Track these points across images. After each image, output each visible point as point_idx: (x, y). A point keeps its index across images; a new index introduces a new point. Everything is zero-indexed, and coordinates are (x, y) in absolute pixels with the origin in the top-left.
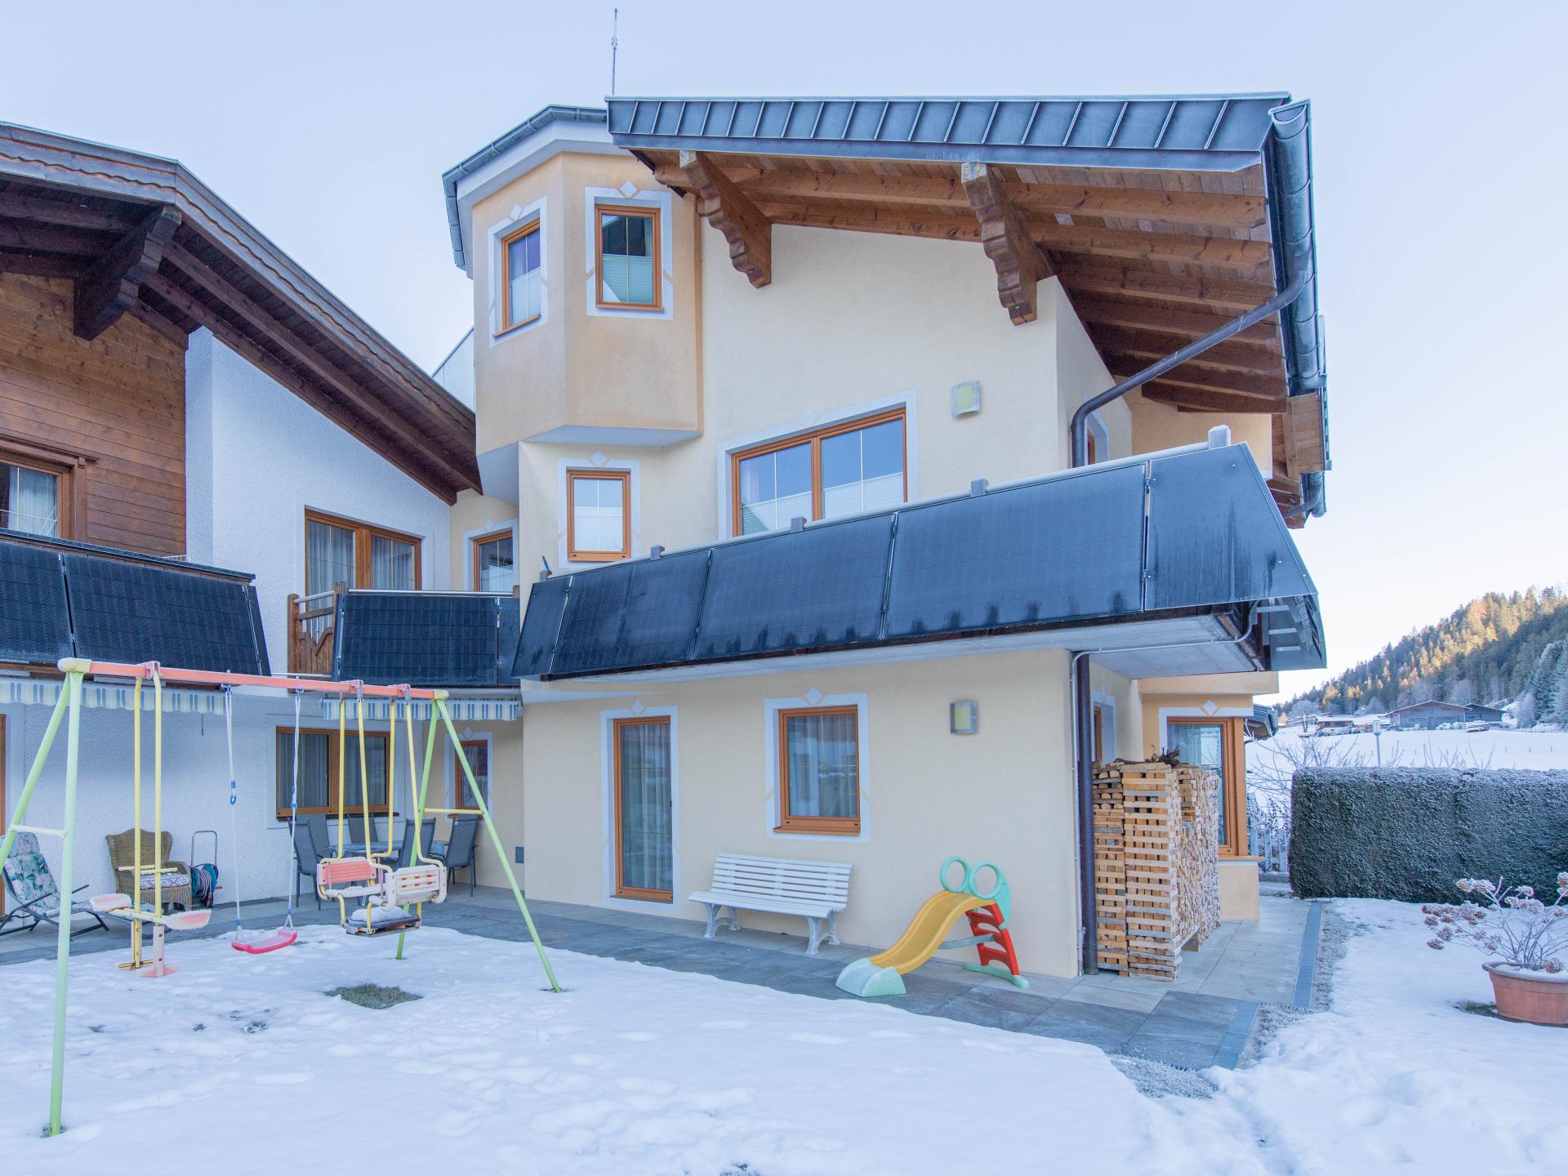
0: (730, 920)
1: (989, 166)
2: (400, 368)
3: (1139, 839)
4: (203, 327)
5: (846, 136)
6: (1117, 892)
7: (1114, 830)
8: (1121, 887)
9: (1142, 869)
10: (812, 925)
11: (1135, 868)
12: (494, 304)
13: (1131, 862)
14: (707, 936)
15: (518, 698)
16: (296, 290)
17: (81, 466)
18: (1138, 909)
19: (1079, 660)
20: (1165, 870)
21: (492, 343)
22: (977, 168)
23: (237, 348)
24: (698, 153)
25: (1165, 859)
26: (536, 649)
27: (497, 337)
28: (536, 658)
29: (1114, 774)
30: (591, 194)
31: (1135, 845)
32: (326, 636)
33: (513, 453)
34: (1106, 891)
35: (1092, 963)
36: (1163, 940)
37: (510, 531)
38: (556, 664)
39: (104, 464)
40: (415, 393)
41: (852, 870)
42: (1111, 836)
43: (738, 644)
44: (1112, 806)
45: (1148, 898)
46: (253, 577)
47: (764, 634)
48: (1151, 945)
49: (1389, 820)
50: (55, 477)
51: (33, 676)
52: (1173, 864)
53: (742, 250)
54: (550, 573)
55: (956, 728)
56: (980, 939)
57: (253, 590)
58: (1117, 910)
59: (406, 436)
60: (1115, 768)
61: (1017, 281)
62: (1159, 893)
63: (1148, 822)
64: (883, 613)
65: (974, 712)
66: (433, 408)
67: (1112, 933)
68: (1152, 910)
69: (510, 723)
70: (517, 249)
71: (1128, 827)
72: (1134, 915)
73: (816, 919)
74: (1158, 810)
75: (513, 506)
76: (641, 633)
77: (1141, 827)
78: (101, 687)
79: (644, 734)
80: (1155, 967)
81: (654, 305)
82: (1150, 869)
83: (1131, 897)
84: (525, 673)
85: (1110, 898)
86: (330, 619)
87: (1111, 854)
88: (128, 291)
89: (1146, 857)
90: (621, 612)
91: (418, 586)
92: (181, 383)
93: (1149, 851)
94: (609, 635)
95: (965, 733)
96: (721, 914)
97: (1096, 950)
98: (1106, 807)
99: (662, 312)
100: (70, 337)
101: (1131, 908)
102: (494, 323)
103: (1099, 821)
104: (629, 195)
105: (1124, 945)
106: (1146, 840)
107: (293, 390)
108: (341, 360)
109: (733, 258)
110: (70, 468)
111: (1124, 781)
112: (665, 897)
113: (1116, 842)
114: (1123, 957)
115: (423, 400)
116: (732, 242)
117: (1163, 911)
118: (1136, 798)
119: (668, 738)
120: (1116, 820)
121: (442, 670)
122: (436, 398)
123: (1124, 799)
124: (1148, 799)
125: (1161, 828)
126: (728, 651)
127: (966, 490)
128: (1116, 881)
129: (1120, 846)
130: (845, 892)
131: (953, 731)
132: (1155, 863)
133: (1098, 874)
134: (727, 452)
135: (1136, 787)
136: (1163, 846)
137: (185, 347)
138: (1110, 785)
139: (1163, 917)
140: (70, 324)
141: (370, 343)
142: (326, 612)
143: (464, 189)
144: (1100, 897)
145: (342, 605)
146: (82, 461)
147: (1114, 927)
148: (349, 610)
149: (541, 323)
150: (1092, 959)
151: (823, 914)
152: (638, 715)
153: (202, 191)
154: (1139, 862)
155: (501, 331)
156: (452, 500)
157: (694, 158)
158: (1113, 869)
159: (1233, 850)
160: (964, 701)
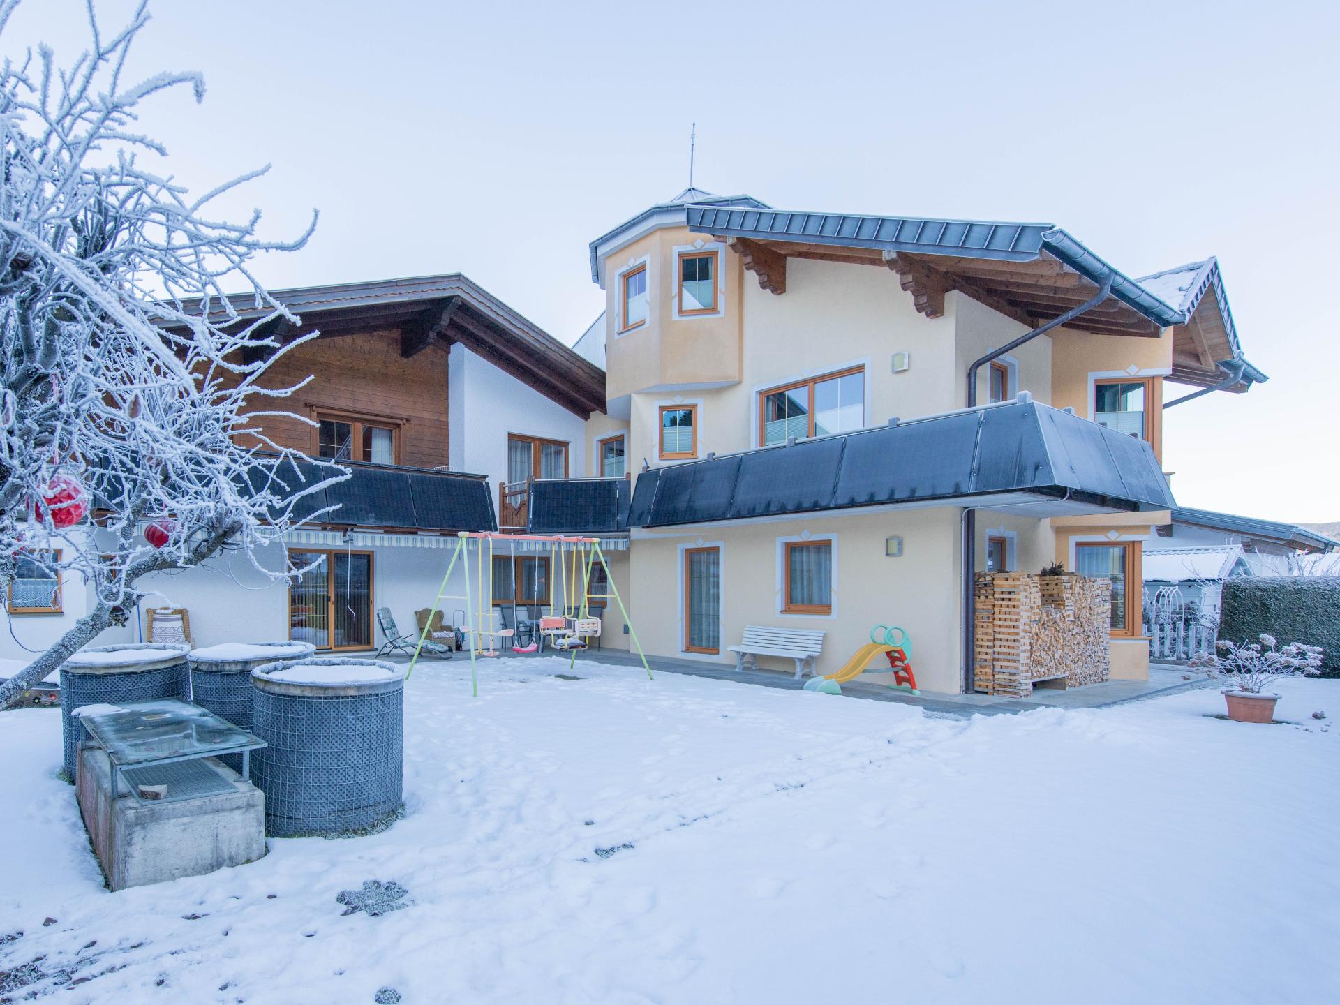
0: (752, 663)
1: (898, 252)
2: (563, 354)
3: (1003, 616)
4: (459, 343)
5: (820, 233)
6: (988, 647)
7: (988, 611)
8: (991, 644)
9: (1004, 633)
10: (798, 663)
11: (1000, 633)
12: (618, 314)
13: (997, 629)
14: (737, 670)
15: (628, 537)
16: (512, 324)
17: (404, 424)
18: (1000, 657)
19: (968, 511)
20: (1017, 634)
21: (617, 337)
22: (891, 253)
23: (476, 351)
24: (737, 238)
25: (1018, 627)
26: (640, 511)
27: (619, 334)
28: (640, 516)
29: (988, 578)
30: (676, 250)
31: (1000, 619)
32: (522, 505)
33: (628, 400)
34: (981, 646)
35: (971, 688)
36: (1014, 674)
37: (623, 436)
38: (652, 519)
39: (412, 421)
40: (570, 365)
41: (825, 634)
42: (985, 614)
43: (754, 509)
44: (987, 597)
45: (1007, 650)
46: (487, 476)
47: (769, 504)
48: (1007, 677)
49: (1303, 616)
50: (391, 431)
51: (386, 532)
52: (1025, 631)
53: (766, 279)
54: (648, 467)
55: (889, 552)
56: (895, 670)
57: (487, 484)
58: (988, 657)
59: (563, 387)
60: (989, 575)
61: (925, 301)
62: (1013, 647)
63: (1008, 606)
64: (834, 492)
65: (900, 544)
66: (580, 372)
67: (984, 671)
68: (1009, 657)
69: (623, 552)
70: (632, 280)
71: (996, 609)
72: (998, 660)
73: (801, 660)
74: (1014, 599)
75: (627, 422)
76: (701, 503)
77: (1004, 610)
78: (422, 537)
79: (704, 557)
80: (1009, 690)
81: (713, 309)
82: (1009, 634)
83: (996, 650)
84: (634, 525)
85: (984, 650)
86: (524, 497)
87: (985, 625)
88: (432, 335)
89: (1006, 627)
90: (690, 490)
91: (567, 475)
92: (446, 373)
93: (1008, 623)
94: (682, 504)
95: (893, 555)
96: (746, 659)
97: (973, 680)
98: (982, 598)
99: (718, 313)
100: (399, 358)
101: (996, 656)
102: (618, 326)
103: (979, 606)
104: (698, 247)
105: (991, 678)
106: (1007, 617)
107: (502, 368)
108: (529, 352)
109: (760, 283)
110: (399, 426)
111: (994, 583)
112: (714, 652)
113: (988, 618)
114: (990, 684)
115: (575, 369)
116: (760, 275)
117: (1015, 658)
118: (1002, 593)
119: (718, 559)
120: (988, 605)
121: (586, 523)
122: (583, 367)
123: (994, 593)
124: (1010, 593)
125: (1016, 610)
126: (749, 513)
127: (886, 423)
128: (988, 640)
129: (991, 620)
130: (820, 646)
131: (887, 554)
132: (1012, 630)
133: (977, 637)
134: (757, 392)
135: (1001, 586)
136: (1017, 620)
137: (448, 352)
138: (986, 585)
139: (1015, 661)
140: (399, 352)
141: (547, 343)
142: (522, 492)
143: (601, 251)
144: (979, 650)
145: (532, 489)
146: (405, 421)
147: (985, 667)
148: (535, 492)
149: (646, 325)
150: (970, 685)
151: (803, 656)
152: (700, 546)
153: (471, 285)
154: (1002, 630)
155: (621, 331)
156: (586, 418)
157: (735, 241)
158: (986, 633)
159: (1130, 633)
160: (893, 538)
